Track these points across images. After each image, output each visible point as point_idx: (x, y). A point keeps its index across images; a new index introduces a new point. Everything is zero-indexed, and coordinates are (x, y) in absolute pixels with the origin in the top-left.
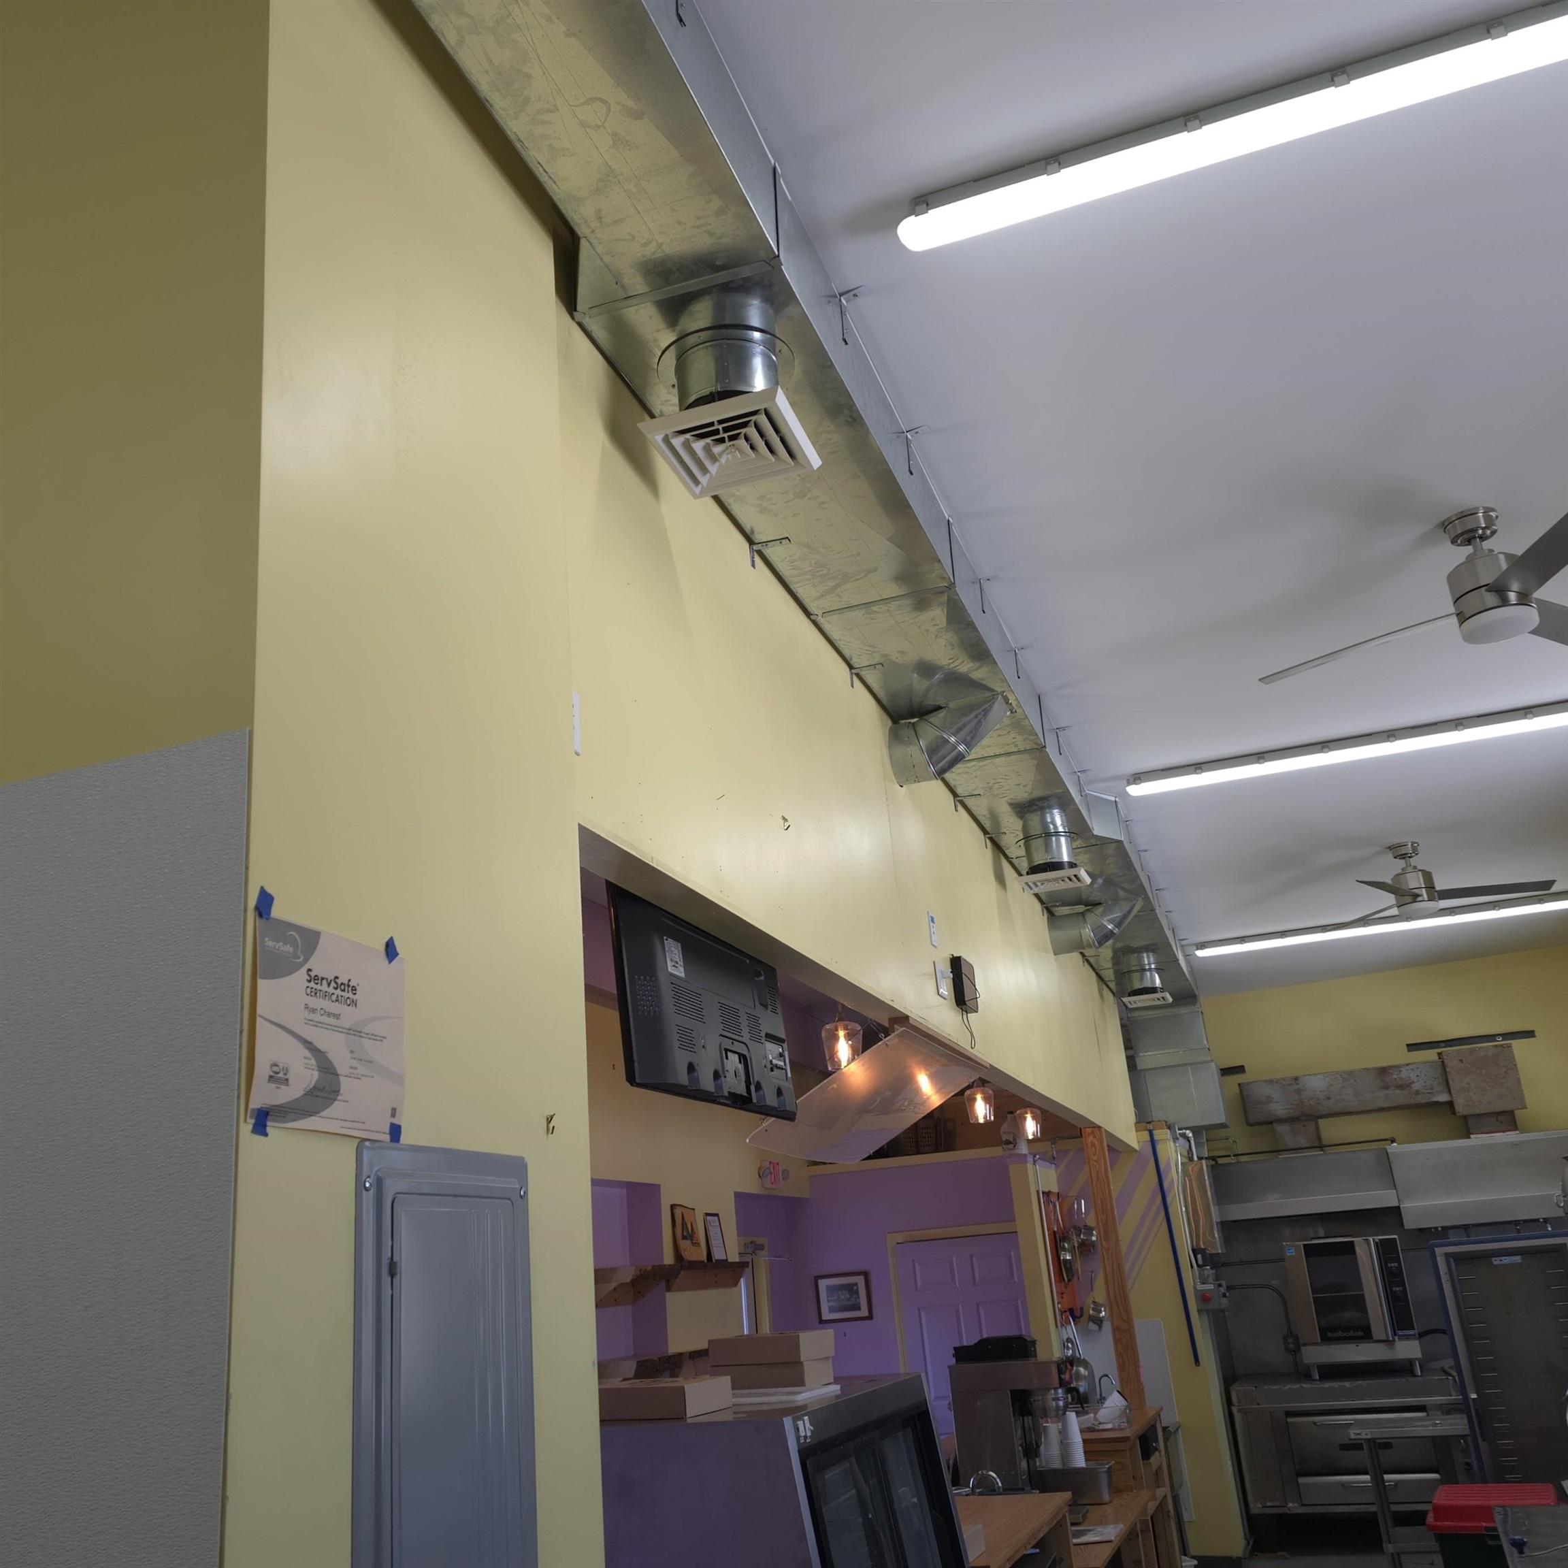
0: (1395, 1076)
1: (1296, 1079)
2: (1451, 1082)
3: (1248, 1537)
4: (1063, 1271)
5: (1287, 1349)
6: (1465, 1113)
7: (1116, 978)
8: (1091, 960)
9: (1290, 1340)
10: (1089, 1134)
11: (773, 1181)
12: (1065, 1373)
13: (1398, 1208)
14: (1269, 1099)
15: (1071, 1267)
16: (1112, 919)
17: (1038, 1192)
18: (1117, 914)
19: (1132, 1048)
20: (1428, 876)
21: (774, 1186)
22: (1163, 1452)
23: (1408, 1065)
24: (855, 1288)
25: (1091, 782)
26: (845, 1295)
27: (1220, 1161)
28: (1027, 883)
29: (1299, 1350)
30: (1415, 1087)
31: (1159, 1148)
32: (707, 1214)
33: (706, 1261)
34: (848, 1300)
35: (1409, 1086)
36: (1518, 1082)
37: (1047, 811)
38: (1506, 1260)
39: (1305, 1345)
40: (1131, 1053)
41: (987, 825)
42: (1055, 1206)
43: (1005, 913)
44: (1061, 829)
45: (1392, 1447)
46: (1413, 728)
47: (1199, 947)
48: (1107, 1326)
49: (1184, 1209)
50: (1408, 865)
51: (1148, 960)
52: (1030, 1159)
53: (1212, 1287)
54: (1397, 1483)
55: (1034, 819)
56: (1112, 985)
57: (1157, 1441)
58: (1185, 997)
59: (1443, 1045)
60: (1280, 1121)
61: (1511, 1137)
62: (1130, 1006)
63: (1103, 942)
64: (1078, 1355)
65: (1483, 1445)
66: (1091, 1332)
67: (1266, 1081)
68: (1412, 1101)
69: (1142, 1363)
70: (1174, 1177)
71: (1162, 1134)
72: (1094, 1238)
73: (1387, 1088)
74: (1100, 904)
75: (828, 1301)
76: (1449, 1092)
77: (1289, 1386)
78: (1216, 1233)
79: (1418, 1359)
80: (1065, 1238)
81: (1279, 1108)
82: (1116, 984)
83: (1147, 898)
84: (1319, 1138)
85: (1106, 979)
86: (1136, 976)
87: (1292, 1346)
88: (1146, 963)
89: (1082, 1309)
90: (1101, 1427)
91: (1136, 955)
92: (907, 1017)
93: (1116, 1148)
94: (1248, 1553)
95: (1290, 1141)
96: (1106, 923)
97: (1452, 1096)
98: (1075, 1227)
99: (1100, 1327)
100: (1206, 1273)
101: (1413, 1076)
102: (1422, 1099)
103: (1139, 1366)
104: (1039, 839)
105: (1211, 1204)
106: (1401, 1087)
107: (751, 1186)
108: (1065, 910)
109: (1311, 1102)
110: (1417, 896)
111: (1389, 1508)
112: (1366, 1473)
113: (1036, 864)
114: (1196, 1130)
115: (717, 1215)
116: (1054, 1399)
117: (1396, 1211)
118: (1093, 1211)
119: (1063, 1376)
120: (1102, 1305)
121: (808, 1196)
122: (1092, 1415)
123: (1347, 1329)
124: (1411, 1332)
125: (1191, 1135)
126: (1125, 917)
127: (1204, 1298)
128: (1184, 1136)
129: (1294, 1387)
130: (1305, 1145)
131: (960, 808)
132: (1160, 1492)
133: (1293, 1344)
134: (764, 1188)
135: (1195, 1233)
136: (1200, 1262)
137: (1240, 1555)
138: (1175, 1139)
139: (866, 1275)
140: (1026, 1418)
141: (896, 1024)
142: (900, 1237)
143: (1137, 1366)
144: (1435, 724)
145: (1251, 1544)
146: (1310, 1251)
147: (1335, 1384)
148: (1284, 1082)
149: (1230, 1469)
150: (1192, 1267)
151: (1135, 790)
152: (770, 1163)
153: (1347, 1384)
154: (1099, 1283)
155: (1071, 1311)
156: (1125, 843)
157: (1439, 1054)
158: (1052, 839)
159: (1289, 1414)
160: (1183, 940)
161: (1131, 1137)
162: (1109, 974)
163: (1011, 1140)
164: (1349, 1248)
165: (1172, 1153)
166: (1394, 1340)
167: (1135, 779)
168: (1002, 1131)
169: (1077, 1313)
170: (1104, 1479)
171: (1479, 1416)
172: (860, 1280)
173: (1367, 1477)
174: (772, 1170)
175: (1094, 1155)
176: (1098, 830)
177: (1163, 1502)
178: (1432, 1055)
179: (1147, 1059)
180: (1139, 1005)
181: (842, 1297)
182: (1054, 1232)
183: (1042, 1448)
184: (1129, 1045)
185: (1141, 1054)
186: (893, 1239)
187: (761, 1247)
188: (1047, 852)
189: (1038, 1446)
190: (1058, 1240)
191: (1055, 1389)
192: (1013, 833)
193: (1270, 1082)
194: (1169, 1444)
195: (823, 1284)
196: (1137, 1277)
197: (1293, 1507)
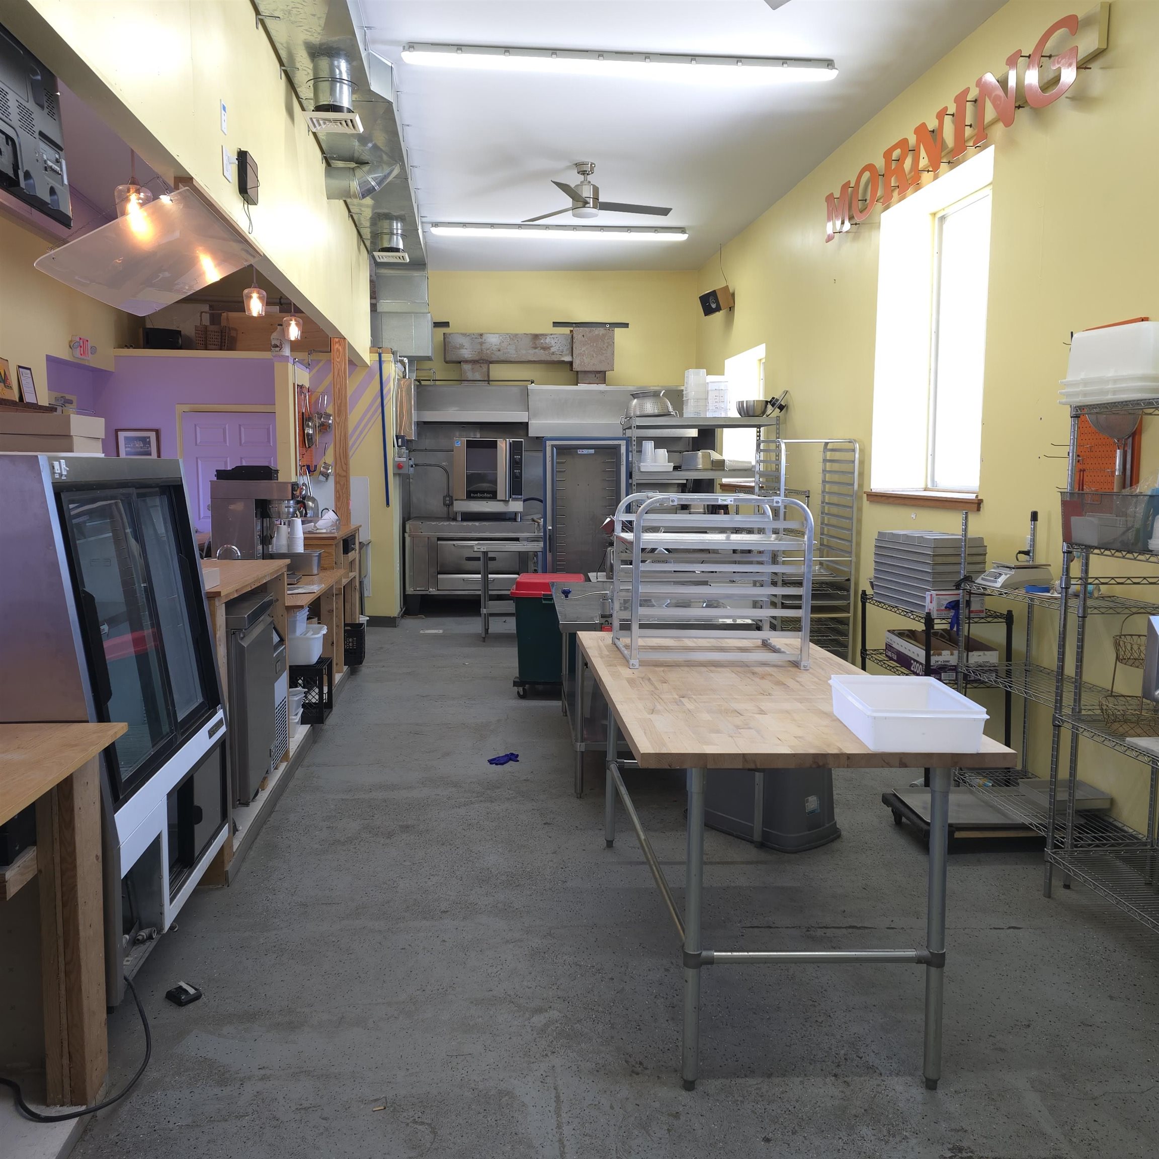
0: (542, 341)
1: (481, 335)
2: (574, 349)
3: (402, 607)
4: (306, 441)
5: (444, 504)
6: (578, 370)
7: (371, 237)
8: (355, 217)
9: (448, 499)
10: (336, 343)
11: (82, 353)
12: (296, 491)
13: (528, 423)
14: (462, 347)
15: (312, 438)
16: (375, 177)
17: (294, 384)
18: (379, 175)
19: (375, 298)
20: (596, 190)
21: (82, 357)
22: (357, 551)
23: (551, 335)
24: (148, 440)
25: (374, 42)
26: (139, 444)
27: (423, 383)
28: (311, 119)
29: (452, 504)
30: (553, 350)
31: (384, 366)
32: (20, 367)
33: (18, 401)
34: (141, 447)
35: (549, 348)
36: (613, 354)
37: (336, 59)
38: (585, 451)
39: (456, 500)
40: (374, 301)
41: (283, 54)
42: (305, 397)
43: (291, 140)
44: (345, 76)
45: (495, 560)
46: (617, 53)
47: (434, 225)
48: (332, 479)
49: (394, 409)
50: (585, 180)
51: (397, 227)
52: (291, 360)
53: (405, 459)
54: (494, 579)
55: (324, 63)
56: (368, 243)
57: (354, 544)
58: (418, 264)
59: (574, 325)
60: (466, 362)
61: (602, 387)
62: (379, 261)
63: (366, 195)
64: (309, 494)
65: (549, 556)
66: (320, 482)
67: (462, 334)
68: (548, 358)
69: (352, 498)
70: (391, 387)
71: (387, 357)
72: (330, 422)
73: (536, 348)
74: (368, 163)
75: (126, 447)
76: (572, 356)
77: (442, 523)
78: (413, 426)
79: (520, 512)
80: (310, 419)
81: (467, 353)
82: (372, 243)
83: (403, 167)
84: (488, 376)
85: (364, 237)
86: (386, 237)
87: (448, 502)
88: (395, 227)
89: (316, 466)
90: (318, 531)
91: (388, 221)
92: (191, 179)
93: (354, 361)
94: (401, 615)
95: (470, 376)
96: (370, 180)
97: (573, 358)
98: (318, 413)
99: (327, 479)
100: (403, 450)
101: (553, 342)
102: (555, 358)
103: (349, 499)
104: (325, 83)
105: (413, 409)
106: (544, 349)
107: (63, 354)
108: (340, 164)
109: (488, 351)
110: (587, 203)
111: (488, 592)
112: (480, 574)
113: (321, 104)
114: (412, 359)
115: (29, 369)
116: (286, 507)
117: (525, 426)
118: (332, 404)
119: (294, 492)
120: (329, 465)
121: (114, 371)
122: (313, 524)
123: (483, 492)
124: (520, 497)
125: (407, 361)
126: (386, 177)
127: (399, 466)
128: (402, 362)
129: (445, 524)
130: (479, 379)
131: (260, 26)
132: (352, 575)
133: (449, 501)
134: (74, 357)
135: (399, 424)
136: (400, 444)
137: (396, 615)
138: (396, 362)
139: (157, 432)
140: (265, 520)
141: (181, 182)
142: (186, 408)
143: (348, 499)
144: (632, 53)
145: (403, 610)
146: (470, 444)
147: (470, 523)
148: (473, 336)
149: (398, 569)
150: (394, 446)
151: (410, 57)
152: (80, 339)
153: (477, 524)
154: (330, 452)
155: (308, 467)
156: (393, 105)
157: (571, 331)
158: (336, 84)
159: (439, 539)
160: (424, 217)
161: (367, 356)
162: (367, 233)
163: (279, 345)
164: (494, 445)
165: (392, 370)
166: (509, 501)
167: (410, 47)
168: (272, 338)
169: (312, 469)
170: (315, 561)
171: (550, 540)
172: (153, 435)
173: (480, 576)
174: (82, 344)
175: (338, 358)
176: (375, 87)
177: (352, 581)
178: (566, 330)
179: (385, 305)
180: (385, 260)
181: (137, 445)
182: (303, 413)
183: (274, 540)
184: (374, 296)
185: (382, 301)
186: (180, 408)
187: (71, 402)
188: (331, 95)
189: (272, 538)
190: (304, 420)
191: (289, 500)
192: (305, 70)
193: (464, 335)
194: (362, 551)
195: (122, 435)
196: (357, 448)
197: (432, 591)
